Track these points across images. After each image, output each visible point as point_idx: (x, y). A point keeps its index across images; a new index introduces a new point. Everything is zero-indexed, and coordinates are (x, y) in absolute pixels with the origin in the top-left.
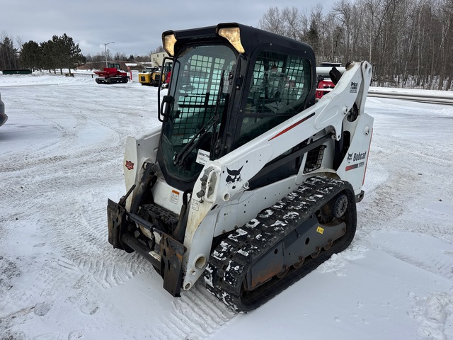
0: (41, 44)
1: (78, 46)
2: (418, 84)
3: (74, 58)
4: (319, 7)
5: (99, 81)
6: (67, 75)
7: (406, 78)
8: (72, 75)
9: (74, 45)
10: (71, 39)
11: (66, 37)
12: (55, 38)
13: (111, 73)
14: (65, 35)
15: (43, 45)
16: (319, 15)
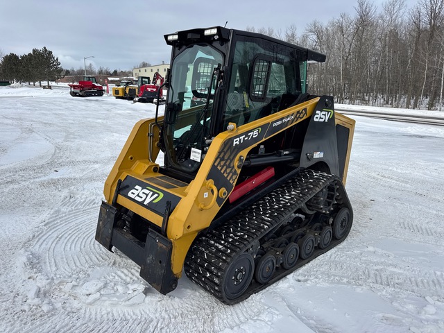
0: (21, 57)
1: (57, 59)
2: (387, 103)
3: (54, 71)
4: (293, 28)
5: (74, 94)
6: (44, 87)
7: (376, 97)
8: (50, 87)
9: (54, 58)
10: (51, 52)
11: (46, 50)
12: (34, 51)
13: (86, 86)
14: (45, 48)
15: (23, 58)
16: (293, 36)
